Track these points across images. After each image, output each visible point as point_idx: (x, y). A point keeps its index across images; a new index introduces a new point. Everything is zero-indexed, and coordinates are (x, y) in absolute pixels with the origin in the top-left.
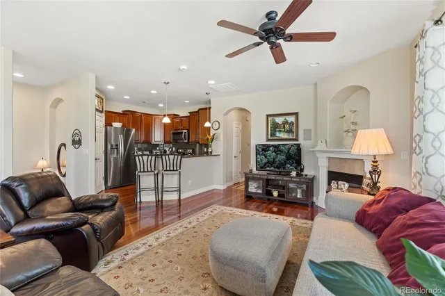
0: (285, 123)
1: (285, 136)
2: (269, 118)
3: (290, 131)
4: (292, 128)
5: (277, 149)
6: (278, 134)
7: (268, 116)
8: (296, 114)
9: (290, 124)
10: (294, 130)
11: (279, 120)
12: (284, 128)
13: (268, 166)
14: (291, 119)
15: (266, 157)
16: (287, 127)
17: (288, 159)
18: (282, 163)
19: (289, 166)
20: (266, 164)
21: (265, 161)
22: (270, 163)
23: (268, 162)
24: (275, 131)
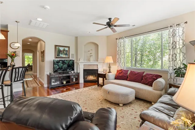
0: (64, 50)
1: (64, 56)
2: (57, 47)
3: (66, 54)
4: (67, 53)
5: (63, 62)
6: (61, 55)
7: (56, 46)
8: (69, 47)
9: (66, 51)
10: (68, 54)
11: (62, 49)
12: (64, 52)
13: (59, 70)
14: (67, 49)
15: (58, 65)
16: (65, 52)
17: (68, 67)
18: (65, 69)
19: (68, 70)
20: (58, 69)
21: (58, 67)
22: (60, 68)
23: (59, 68)
24: (60, 54)
